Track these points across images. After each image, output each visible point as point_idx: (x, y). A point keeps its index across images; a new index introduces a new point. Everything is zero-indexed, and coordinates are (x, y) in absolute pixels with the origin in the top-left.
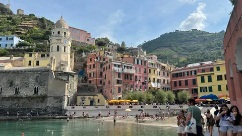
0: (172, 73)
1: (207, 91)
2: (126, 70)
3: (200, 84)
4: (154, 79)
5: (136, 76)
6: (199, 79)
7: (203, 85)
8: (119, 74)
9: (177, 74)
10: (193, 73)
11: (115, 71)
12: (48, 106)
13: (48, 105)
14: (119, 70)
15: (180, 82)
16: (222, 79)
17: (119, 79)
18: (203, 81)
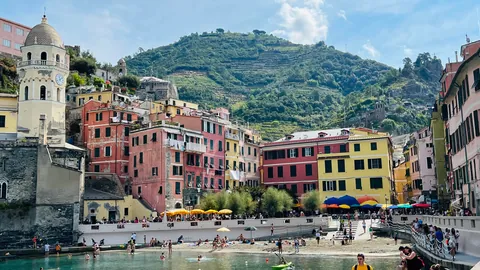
0: (265, 149)
1: (335, 189)
3: (323, 176)
4: (235, 162)
5: (206, 158)
6: (321, 165)
7: (329, 177)
8: (177, 154)
9: (275, 152)
10: (307, 152)
11: (169, 148)
12: (37, 226)
13: (37, 222)
14: (178, 145)
15: (280, 169)
16: (363, 168)
17: (176, 165)
18: (328, 169)
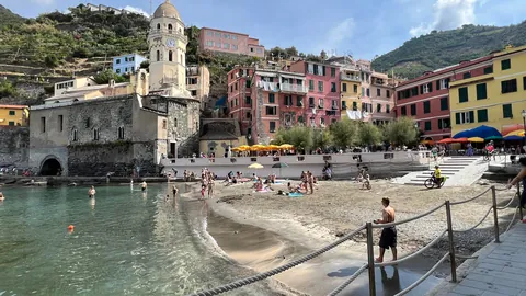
0: (398, 90)
1: (472, 121)
2: (286, 87)
3: (455, 106)
4: (355, 104)
5: (311, 99)
6: (454, 95)
7: (465, 107)
8: (271, 96)
9: (408, 90)
10: (443, 85)
11: (261, 90)
12: (135, 160)
13: (135, 157)
14: (272, 87)
15: (413, 106)
17: (272, 105)
